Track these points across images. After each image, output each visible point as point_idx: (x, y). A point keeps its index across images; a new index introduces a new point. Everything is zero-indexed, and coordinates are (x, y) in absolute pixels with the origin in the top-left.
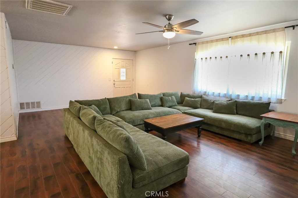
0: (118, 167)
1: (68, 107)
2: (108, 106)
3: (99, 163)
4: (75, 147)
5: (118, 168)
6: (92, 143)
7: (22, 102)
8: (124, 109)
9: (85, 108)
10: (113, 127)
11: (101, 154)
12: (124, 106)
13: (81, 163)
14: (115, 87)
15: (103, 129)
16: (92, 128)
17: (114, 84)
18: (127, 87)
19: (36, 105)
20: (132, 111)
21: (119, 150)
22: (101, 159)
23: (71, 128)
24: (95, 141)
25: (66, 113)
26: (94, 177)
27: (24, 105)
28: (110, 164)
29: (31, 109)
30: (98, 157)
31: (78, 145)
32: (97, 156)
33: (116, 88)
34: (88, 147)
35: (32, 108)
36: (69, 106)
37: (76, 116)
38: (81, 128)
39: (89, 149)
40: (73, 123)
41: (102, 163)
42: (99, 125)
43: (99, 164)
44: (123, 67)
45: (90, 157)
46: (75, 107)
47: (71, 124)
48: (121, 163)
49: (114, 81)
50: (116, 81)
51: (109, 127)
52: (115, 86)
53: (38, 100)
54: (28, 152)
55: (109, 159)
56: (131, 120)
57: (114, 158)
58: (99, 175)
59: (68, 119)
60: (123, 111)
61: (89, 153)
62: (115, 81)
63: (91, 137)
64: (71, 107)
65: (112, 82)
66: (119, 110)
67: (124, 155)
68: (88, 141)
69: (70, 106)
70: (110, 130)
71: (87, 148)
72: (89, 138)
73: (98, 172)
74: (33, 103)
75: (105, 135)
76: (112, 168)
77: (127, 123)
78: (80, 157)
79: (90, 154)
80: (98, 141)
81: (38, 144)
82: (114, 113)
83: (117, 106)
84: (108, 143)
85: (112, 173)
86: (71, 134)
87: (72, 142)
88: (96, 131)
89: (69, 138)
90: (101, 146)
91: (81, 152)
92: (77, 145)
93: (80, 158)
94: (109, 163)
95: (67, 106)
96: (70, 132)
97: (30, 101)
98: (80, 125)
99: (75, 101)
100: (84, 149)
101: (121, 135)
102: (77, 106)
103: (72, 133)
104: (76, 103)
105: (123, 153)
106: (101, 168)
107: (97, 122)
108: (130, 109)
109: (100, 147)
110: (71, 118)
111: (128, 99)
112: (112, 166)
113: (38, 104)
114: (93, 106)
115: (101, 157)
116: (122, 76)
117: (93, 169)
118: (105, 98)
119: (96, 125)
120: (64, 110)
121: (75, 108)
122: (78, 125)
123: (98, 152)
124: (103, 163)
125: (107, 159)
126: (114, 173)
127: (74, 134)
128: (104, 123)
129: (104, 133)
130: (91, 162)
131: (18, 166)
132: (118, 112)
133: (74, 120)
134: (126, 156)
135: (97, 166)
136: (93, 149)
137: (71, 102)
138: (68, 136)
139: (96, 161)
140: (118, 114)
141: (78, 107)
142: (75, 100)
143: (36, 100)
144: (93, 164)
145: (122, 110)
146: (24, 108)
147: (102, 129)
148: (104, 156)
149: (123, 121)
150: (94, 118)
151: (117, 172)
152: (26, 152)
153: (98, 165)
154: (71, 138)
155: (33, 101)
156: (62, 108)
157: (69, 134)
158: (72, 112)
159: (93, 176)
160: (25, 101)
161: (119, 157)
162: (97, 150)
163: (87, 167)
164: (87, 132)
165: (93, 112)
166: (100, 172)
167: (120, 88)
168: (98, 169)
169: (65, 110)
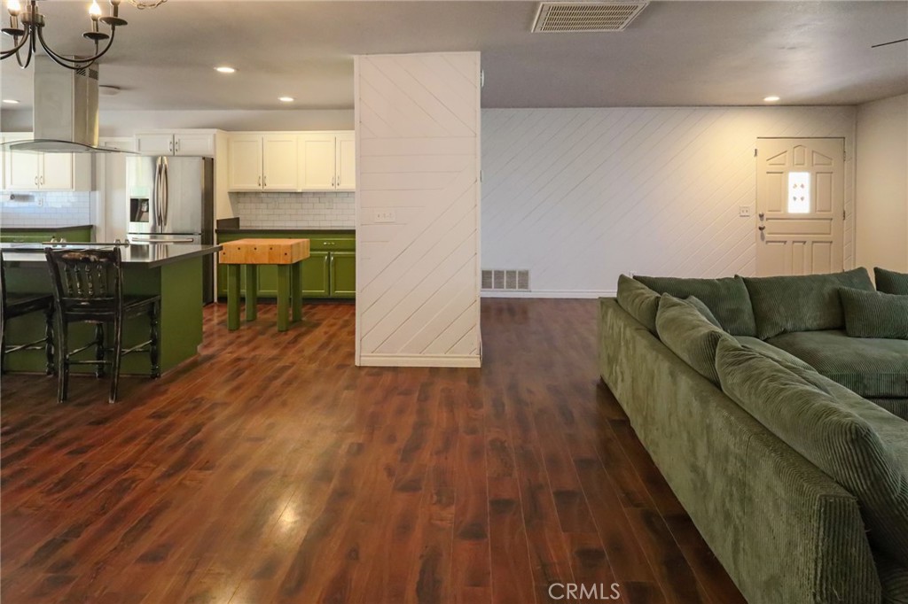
0: (819, 528)
1: (615, 295)
2: (747, 306)
3: (731, 495)
4: (636, 423)
5: (821, 533)
6: (708, 421)
7: (487, 268)
8: (810, 323)
9: (675, 305)
10: (788, 380)
11: (744, 465)
12: (810, 313)
13: (656, 481)
14: (766, 239)
15: (748, 383)
16: (702, 372)
17: (761, 229)
18: (814, 242)
19: (517, 279)
20: (849, 338)
21: (822, 468)
22: (743, 484)
23: (624, 360)
24: (718, 417)
25: (610, 311)
26: (709, 544)
27: (491, 277)
28: (783, 510)
29: (505, 289)
30: (730, 473)
31: (649, 419)
32: (726, 470)
33: (767, 242)
34: (689, 433)
35: (520, 287)
36: (616, 291)
37: (643, 327)
38: (665, 366)
39: (692, 441)
40: (634, 348)
41: (746, 500)
42: (733, 364)
43: (731, 500)
44: (799, 166)
45: (694, 468)
46: (638, 296)
47: (623, 349)
48: (832, 516)
49: (761, 216)
50: (767, 219)
51: (773, 379)
52: (766, 235)
53: (522, 268)
54: (509, 408)
55: (780, 491)
56: (845, 372)
57: (801, 493)
58: (730, 539)
59: (616, 329)
60: (807, 330)
61: (693, 452)
62: (765, 217)
63: (704, 402)
64: (625, 294)
65: (754, 222)
66: (789, 326)
67: (843, 492)
68: (690, 413)
69: (620, 292)
70: (782, 390)
71: (685, 436)
72: (696, 404)
73: (726, 527)
74: (511, 274)
75: (760, 402)
76: (789, 524)
77: (831, 381)
78: (654, 458)
79: (696, 459)
80: (732, 418)
81: (530, 392)
82: (770, 333)
83: (782, 309)
84: (772, 435)
85: (791, 544)
86: (623, 380)
87: (625, 407)
88: (717, 384)
89: (614, 391)
90: (745, 438)
91: (657, 445)
92: (645, 418)
93: (653, 463)
94: (777, 507)
95: (612, 292)
96: (619, 374)
97: (505, 266)
98: (660, 357)
99: (634, 277)
100: (671, 436)
101: (828, 415)
102: (643, 294)
103: (625, 377)
104: (640, 285)
105: (837, 482)
106: (740, 514)
107: (723, 356)
108: (840, 325)
109: (741, 440)
110: (625, 328)
111: (828, 288)
112: (794, 521)
113: (523, 279)
114: (694, 299)
115: (744, 476)
116: (795, 199)
117: (707, 511)
118: (736, 276)
119: (722, 365)
120: (602, 303)
121: (637, 300)
122: (651, 356)
123: (731, 458)
124: (751, 499)
125: (768, 487)
126: (800, 549)
127: (634, 380)
128: (751, 362)
129: (753, 397)
130: (699, 485)
131: (489, 439)
132: (785, 332)
133: (638, 338)
134: (853, 501)
135: (724, 505)
136: (710, 445)
137: (623, 280)
138: (611, 385)
139: (719, 486)
140: (787, 338)
141: (648, 297)
142: (636, 275)
143: (518, 266)
144: (705, 496)
145: (803, 327)
146: (491, 283)
147: (745, 381)
148: (755, 476)
149: (811, 369)
150: (713, 340)
151: (817, 547)
152: (503, 405)
153: (728, 505)
154: (620, 392)
155: (511, 268)
156: (596, 296)
157: (616, 382)
158: (629, 310)
159: (706, 539)
160: (493, 267)
161: (824, 493)
162: (727, 452)
163: (681, 499)
164: (685, 383)
165: (700, 319)
166: (736, 528)
167: (785, 242)
168: (728, 516)
169: (604, 302)
